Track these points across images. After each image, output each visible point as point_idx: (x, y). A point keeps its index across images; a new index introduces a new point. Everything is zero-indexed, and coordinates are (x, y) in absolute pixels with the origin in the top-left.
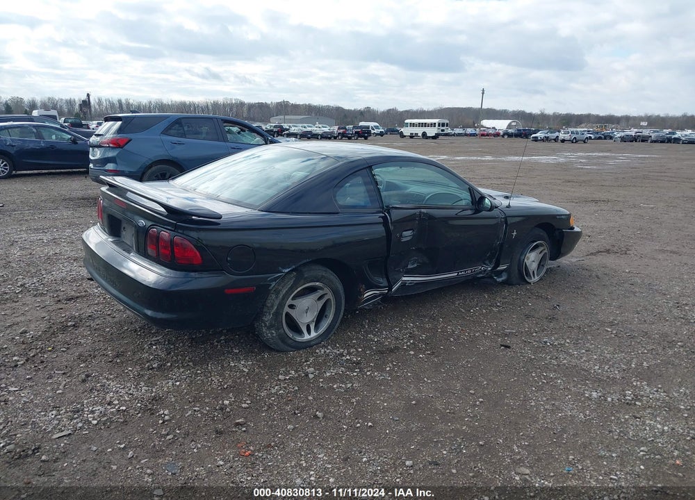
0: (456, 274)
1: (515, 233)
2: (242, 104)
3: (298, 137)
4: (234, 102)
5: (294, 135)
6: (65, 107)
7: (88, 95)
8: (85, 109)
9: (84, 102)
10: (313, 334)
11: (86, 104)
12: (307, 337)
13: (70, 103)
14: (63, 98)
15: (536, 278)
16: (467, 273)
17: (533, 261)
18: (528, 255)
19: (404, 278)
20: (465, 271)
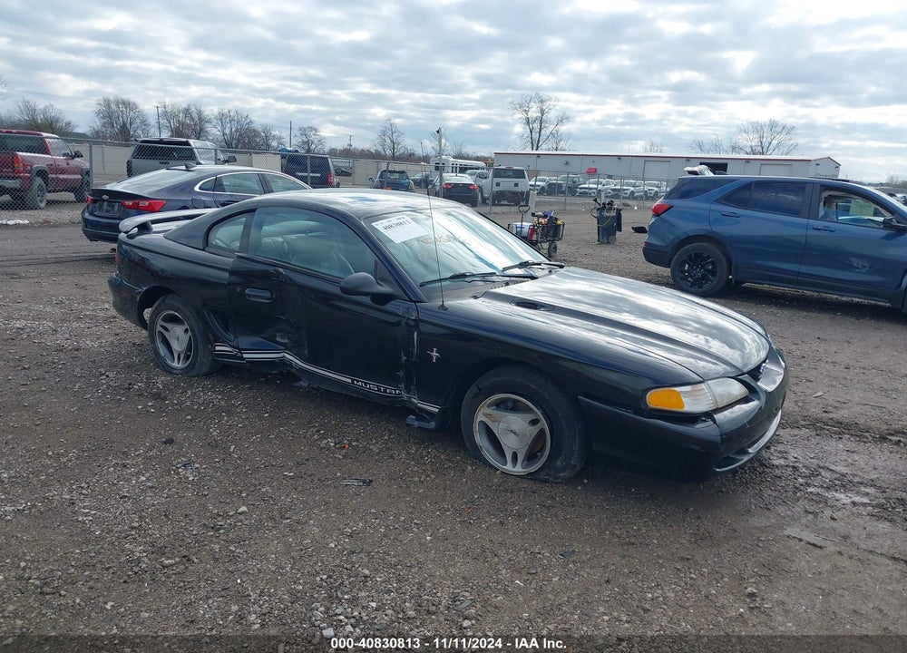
0: (350, 381)
1: (435, 354)
10: (180, 365)
12: (175, 364)
15: (519, 469)
16: (370, 388)
17: (512, 431)
18: (489, 411)
19: (286, 355)
20: (366, 384)
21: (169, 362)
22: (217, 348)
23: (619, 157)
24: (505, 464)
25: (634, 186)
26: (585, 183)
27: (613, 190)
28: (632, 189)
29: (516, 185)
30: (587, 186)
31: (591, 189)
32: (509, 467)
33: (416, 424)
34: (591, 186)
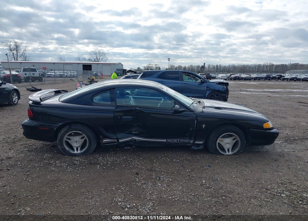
0: (166, 141)
1: (204, 126)
2: (273, 65)
3: (289, 80)
4: (268, 64)
5: (287, 79)
6: (196, 68)
7: (204, 64)
8: (202, 69)
9: (202, 66)
10: (79, 152)
11: (203, 67)
12: (76, 152)
13: (198, 67)
14: (196, 65)
15: (230, 153)
16: (174, 141)
17: (227, 143)
18: (220, 139)
19: (133, 138)
20: (172, 140)
21: (72, 152)
22: (104, 141)
23: (54, 63)
24: (226, 153)
25: (66, 73)
26: (48, 73)
27: (60, 75)
28: (66, 74)
29: (33, 74)
30: (50, 74)
31: (51, 75)
32: (227, 153)
33: (196, 148)
34: (51, 74)
